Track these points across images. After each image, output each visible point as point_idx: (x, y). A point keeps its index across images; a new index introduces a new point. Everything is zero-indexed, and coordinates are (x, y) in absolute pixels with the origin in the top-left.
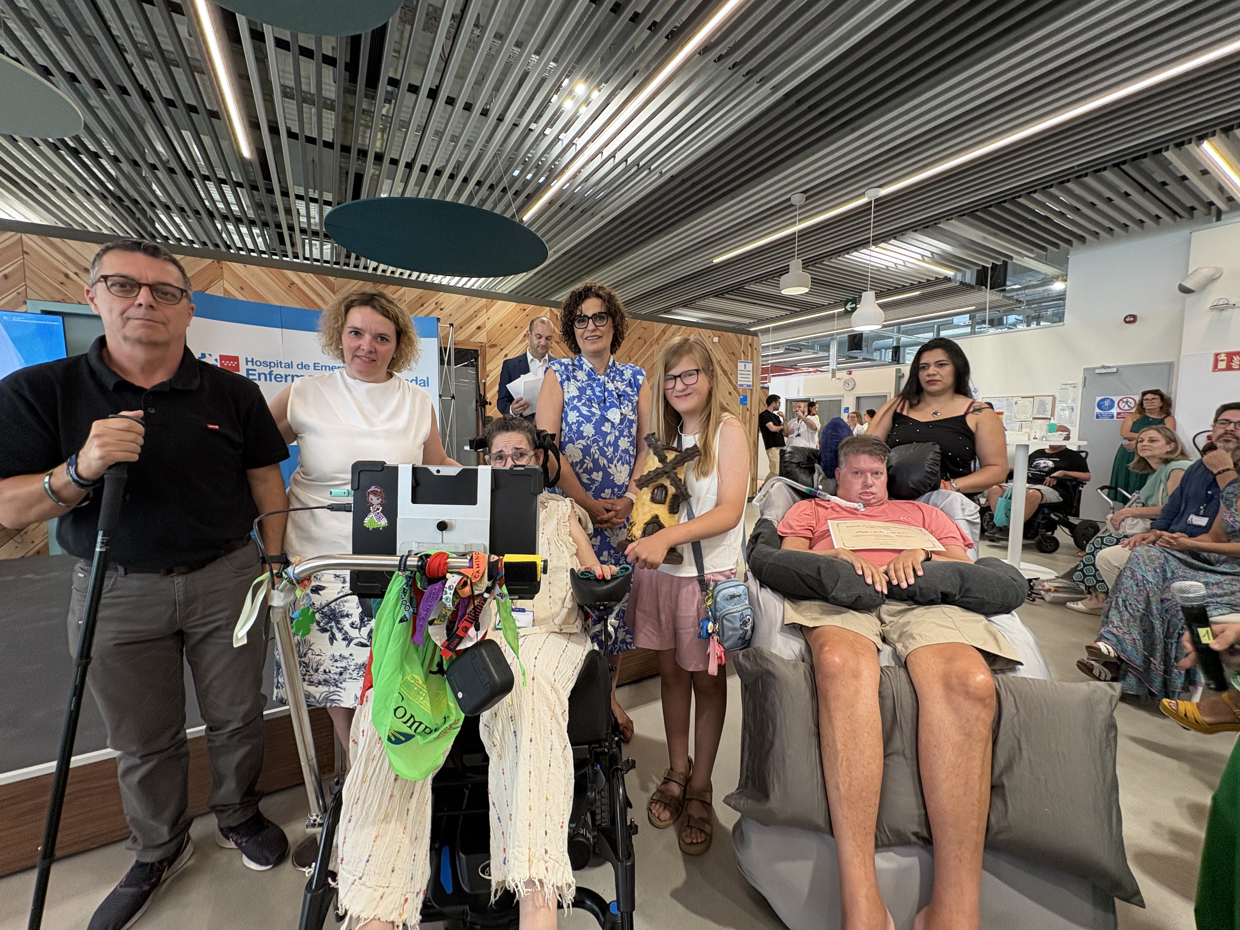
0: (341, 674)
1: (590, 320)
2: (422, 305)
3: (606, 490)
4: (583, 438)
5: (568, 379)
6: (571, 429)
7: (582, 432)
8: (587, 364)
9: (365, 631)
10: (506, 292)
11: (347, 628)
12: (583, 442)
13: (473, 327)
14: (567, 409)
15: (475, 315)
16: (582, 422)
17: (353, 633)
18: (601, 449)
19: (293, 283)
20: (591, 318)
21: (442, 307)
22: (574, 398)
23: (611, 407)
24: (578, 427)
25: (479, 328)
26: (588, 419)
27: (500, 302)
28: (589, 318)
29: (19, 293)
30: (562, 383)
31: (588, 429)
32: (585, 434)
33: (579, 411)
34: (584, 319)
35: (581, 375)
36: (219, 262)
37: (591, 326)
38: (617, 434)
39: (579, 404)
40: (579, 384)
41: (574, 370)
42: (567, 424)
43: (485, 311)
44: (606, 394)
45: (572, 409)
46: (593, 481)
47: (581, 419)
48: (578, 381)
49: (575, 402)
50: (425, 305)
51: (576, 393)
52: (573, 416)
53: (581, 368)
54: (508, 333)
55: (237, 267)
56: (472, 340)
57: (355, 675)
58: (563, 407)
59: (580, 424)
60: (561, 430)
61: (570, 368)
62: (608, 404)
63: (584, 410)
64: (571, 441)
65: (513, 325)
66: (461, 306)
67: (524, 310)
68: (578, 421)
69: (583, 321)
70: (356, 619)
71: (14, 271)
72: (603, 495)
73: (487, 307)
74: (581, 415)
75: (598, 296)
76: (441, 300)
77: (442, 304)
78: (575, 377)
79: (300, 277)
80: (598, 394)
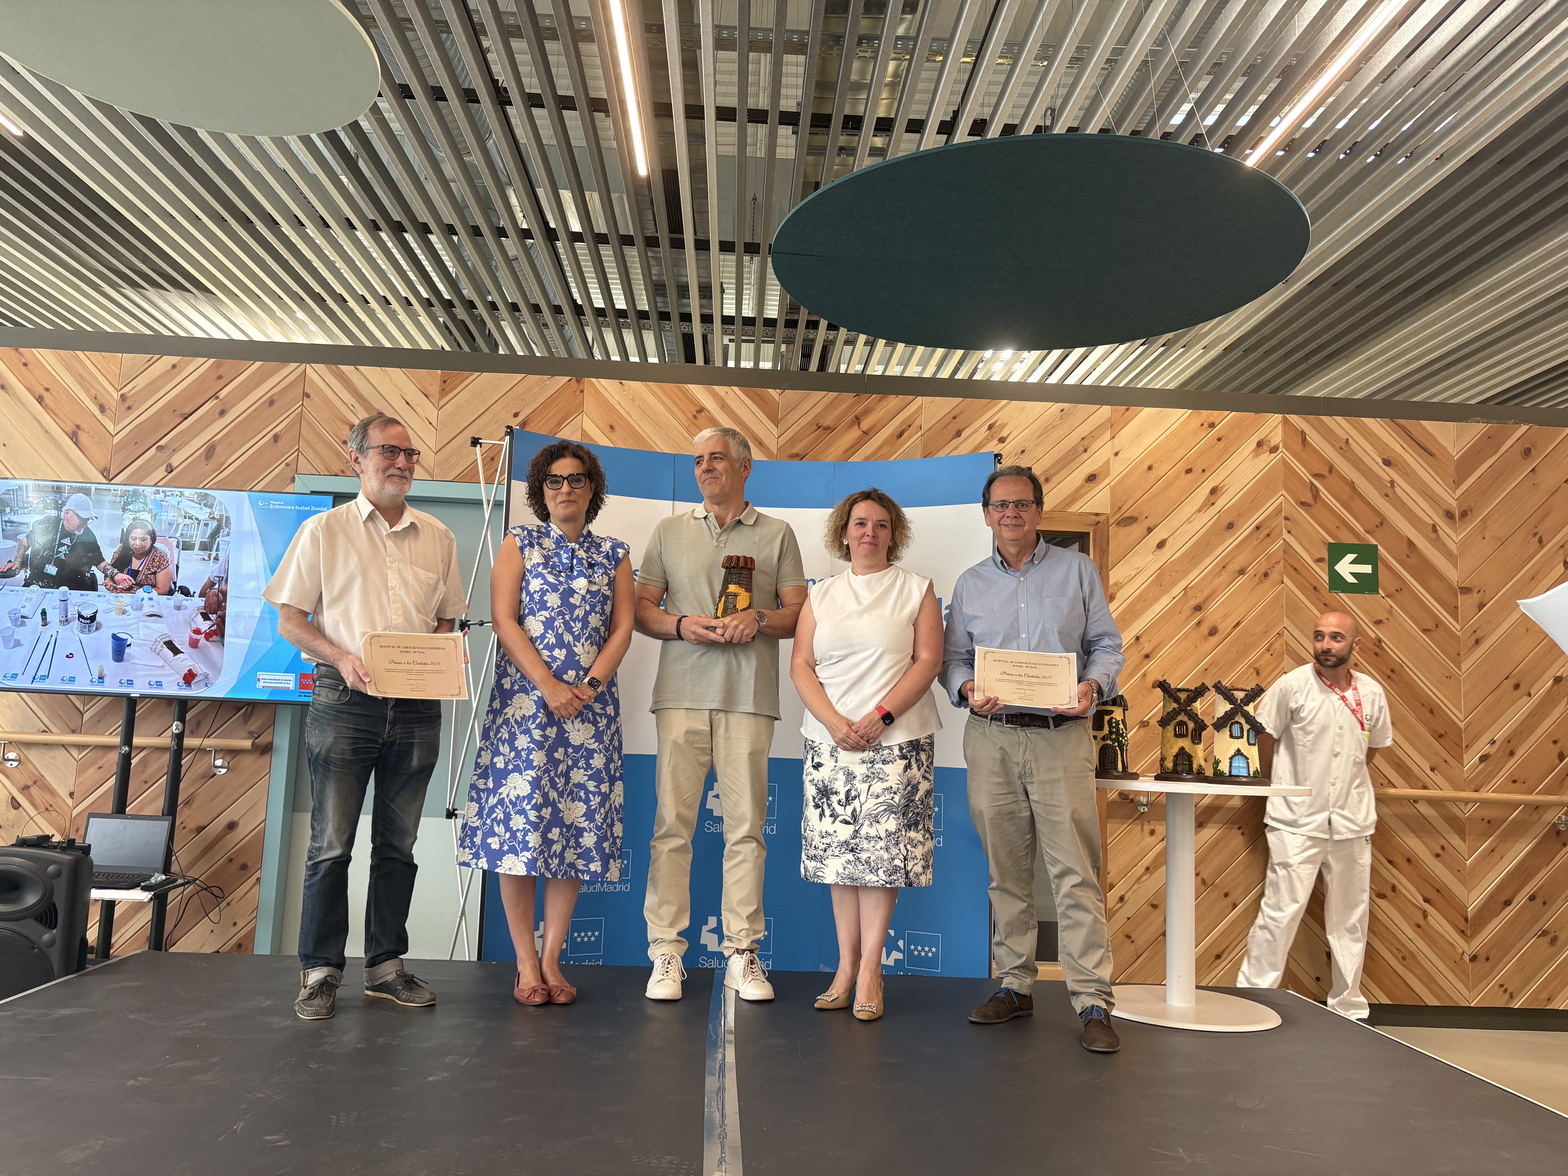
0: (825, 850)
1: (566, 481)
2: (958, 434)
3: (570, 672)
4: (547, 609)
5: (531, 545)
6: (532, 599)
7: (546, 602)
8: (556, 530)
9: (849, 809)
10: (1172, 386)
11: (835, 805)
12: (546, 614)
13: (1078, 476)
14: (529, 576)
15: (1084, 447)
16: (547, 590)
17: (839, 810)
18: (566, 623)
19: (701, 410)
20: (567, 478)
21: (1004, 433)
22: (538, 564)
23: (578, 576)
24: (542, 597)
25: (1092, 478)
26: (554, 588)
27: (1147, 410)
28: (564, 478)
29: (287, 465)
30: (522, 549)
31: (553, 599)
32: (548, 605)
33: (544, 578)
34: (557, 480)
35: (548, 543)
36: (578, 381)
37: (565, 488)
38: (588, 608)
39: (544, 571)
40: (544, 552)
41: (539, 538)
42: (529, 593)
43: (1107, 435)
44: (575, 561)
45: (536, 576)
46: (554, 659)
47: (546, 587)
48: (544, 549)
49: (540, 569)
50: (965, 434)
51: (541, 560)
52: (535, 584)
53: (548, 535)
54: (1169, 485)
55: (607, 386)
56: (1074, 509)
57: (837, 852)
58: (524, 575)
59: (543, 593)
60: (521, 601)
61: (535, 534)
62: (575, 573)
63: (551, 579)
64: (532, 613)
65: (1182, 466)
66: (1048, 429)
67: (1212, 425)
68: (541, 589)
69: (556, 482)
70: (842, 796)
71: (287, 429)
72: (565, 677)
73: (1114, 426)
74: (546, 582)
75: (576, 456)
76: (1001, 418)
77: (1003, 426)
78: (540, 545)
79: (715, 395)
80: (564, 561)
